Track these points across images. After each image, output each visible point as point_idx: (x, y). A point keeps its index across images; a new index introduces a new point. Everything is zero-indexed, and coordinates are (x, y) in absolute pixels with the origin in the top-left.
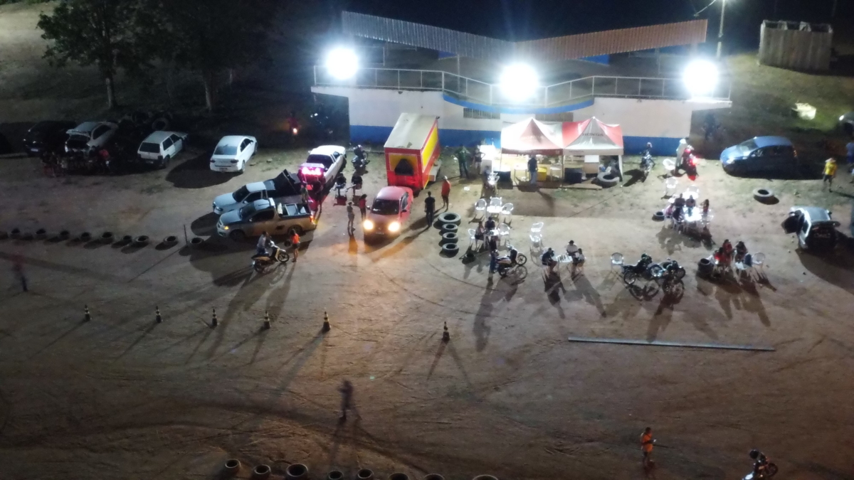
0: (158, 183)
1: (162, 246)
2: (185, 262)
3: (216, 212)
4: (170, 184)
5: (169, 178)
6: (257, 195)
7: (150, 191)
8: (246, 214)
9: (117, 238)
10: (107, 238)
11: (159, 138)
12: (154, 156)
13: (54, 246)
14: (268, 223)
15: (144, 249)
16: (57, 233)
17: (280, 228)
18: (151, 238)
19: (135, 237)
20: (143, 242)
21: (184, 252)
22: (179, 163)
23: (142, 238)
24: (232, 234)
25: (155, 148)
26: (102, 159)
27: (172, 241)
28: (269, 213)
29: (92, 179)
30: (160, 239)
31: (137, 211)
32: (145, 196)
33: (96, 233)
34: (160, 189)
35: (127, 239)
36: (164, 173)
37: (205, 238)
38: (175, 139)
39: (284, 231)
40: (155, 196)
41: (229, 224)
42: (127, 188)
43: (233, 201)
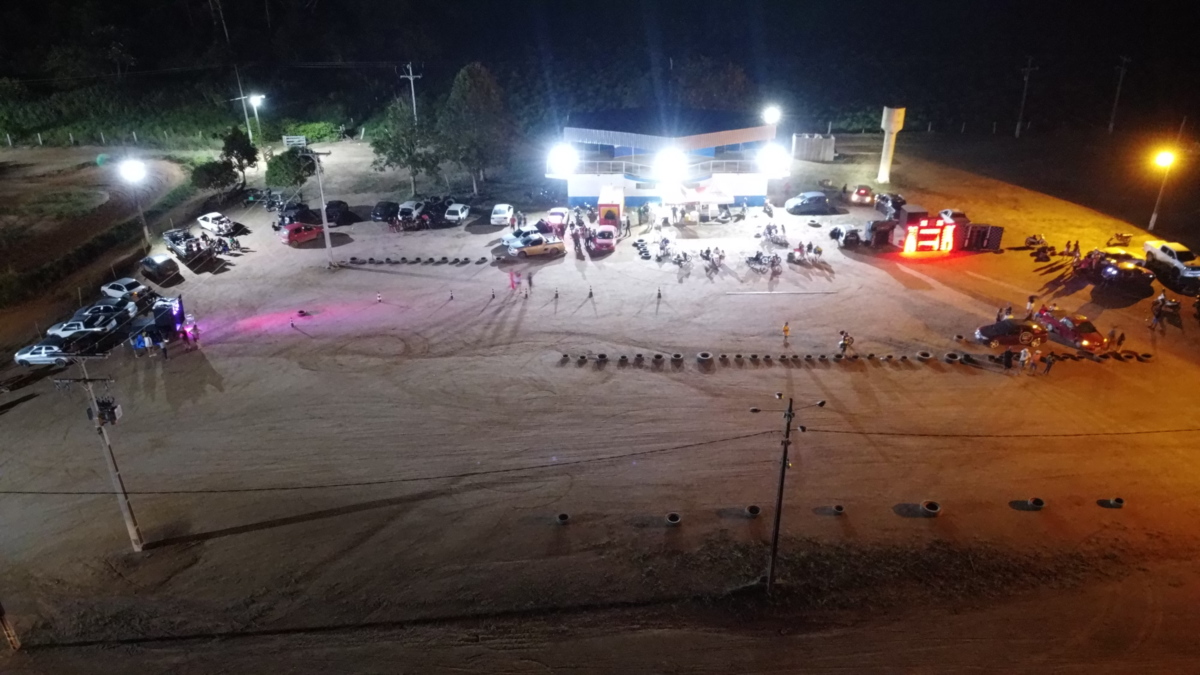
0: (459, 232)
1: (478, 263)
2: (496, 269)
3: (505, 243)
4: (468, 233)
5: (466, 230)
6: (527, 234)
7: (458, 236)
8: (526, 243)
9: (451, 260)
10: (444, 260)
11: (457, 207)
12: (455, 218)
13: (414, 265)
14: (539, 247)
15: (467, 266)
16: (414, 259)
17: (546, 249)
18: (471, 259)
19: (462, 259)
20: (467, 261)
21: (493, 264)
22: (468, 222)
23: (466, 259)
24: (519, 254)
25: (455, 213)
26: (424, 221)
27: (484, 260)
28: (539, 242)
29: (419, 233)
30: (477, 259)
31: (456, 246)
32: (456, 240)
33: (437, 258)
34: (464, 236)
35: (457, 261)
36: (462, 228)
37: (503, 257)
38: (465, 208)
39: (548, 252)
40: (462, 239)
41: (518, 248)
42: (443, 235)
43: (514, 237)
